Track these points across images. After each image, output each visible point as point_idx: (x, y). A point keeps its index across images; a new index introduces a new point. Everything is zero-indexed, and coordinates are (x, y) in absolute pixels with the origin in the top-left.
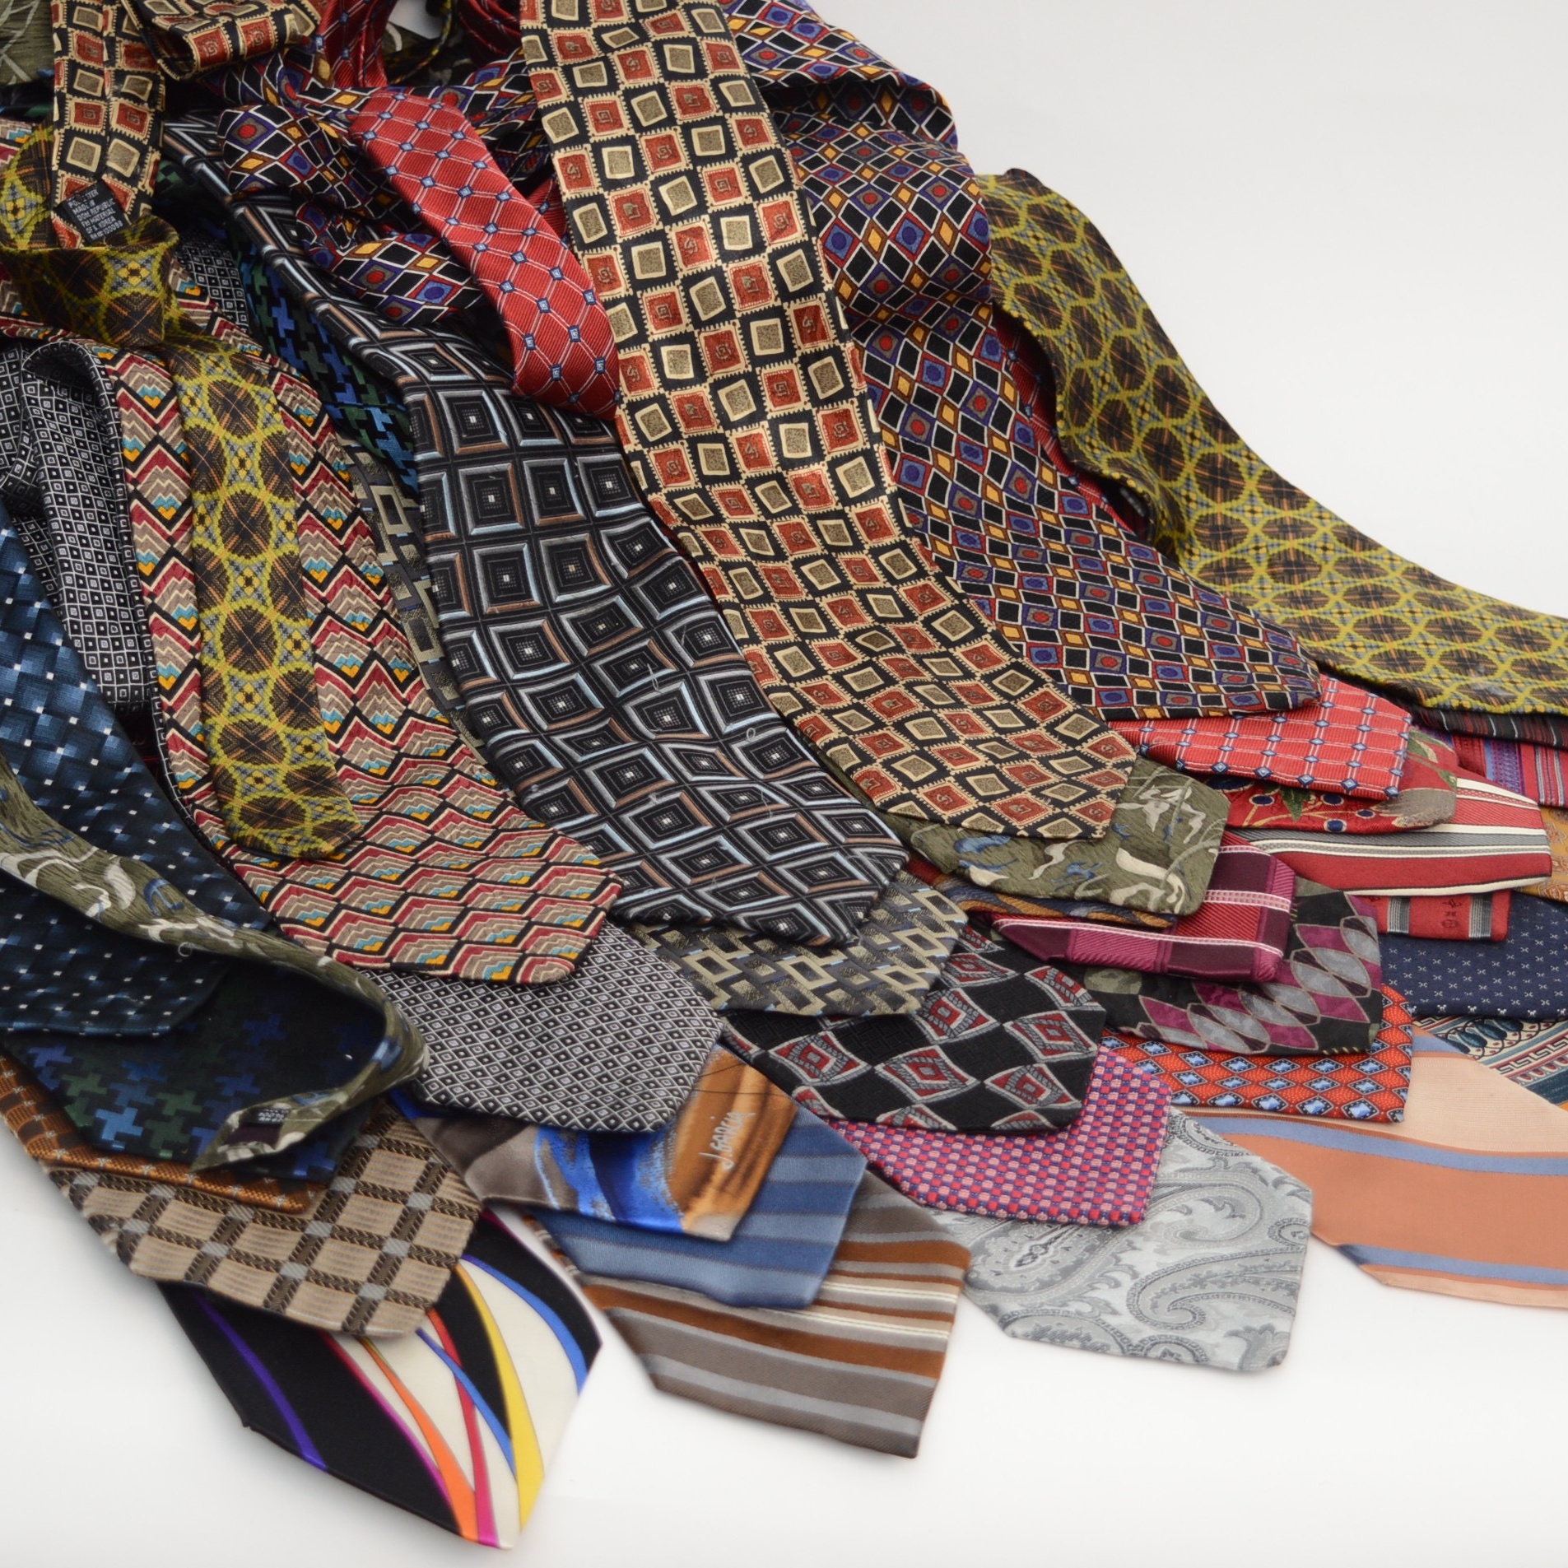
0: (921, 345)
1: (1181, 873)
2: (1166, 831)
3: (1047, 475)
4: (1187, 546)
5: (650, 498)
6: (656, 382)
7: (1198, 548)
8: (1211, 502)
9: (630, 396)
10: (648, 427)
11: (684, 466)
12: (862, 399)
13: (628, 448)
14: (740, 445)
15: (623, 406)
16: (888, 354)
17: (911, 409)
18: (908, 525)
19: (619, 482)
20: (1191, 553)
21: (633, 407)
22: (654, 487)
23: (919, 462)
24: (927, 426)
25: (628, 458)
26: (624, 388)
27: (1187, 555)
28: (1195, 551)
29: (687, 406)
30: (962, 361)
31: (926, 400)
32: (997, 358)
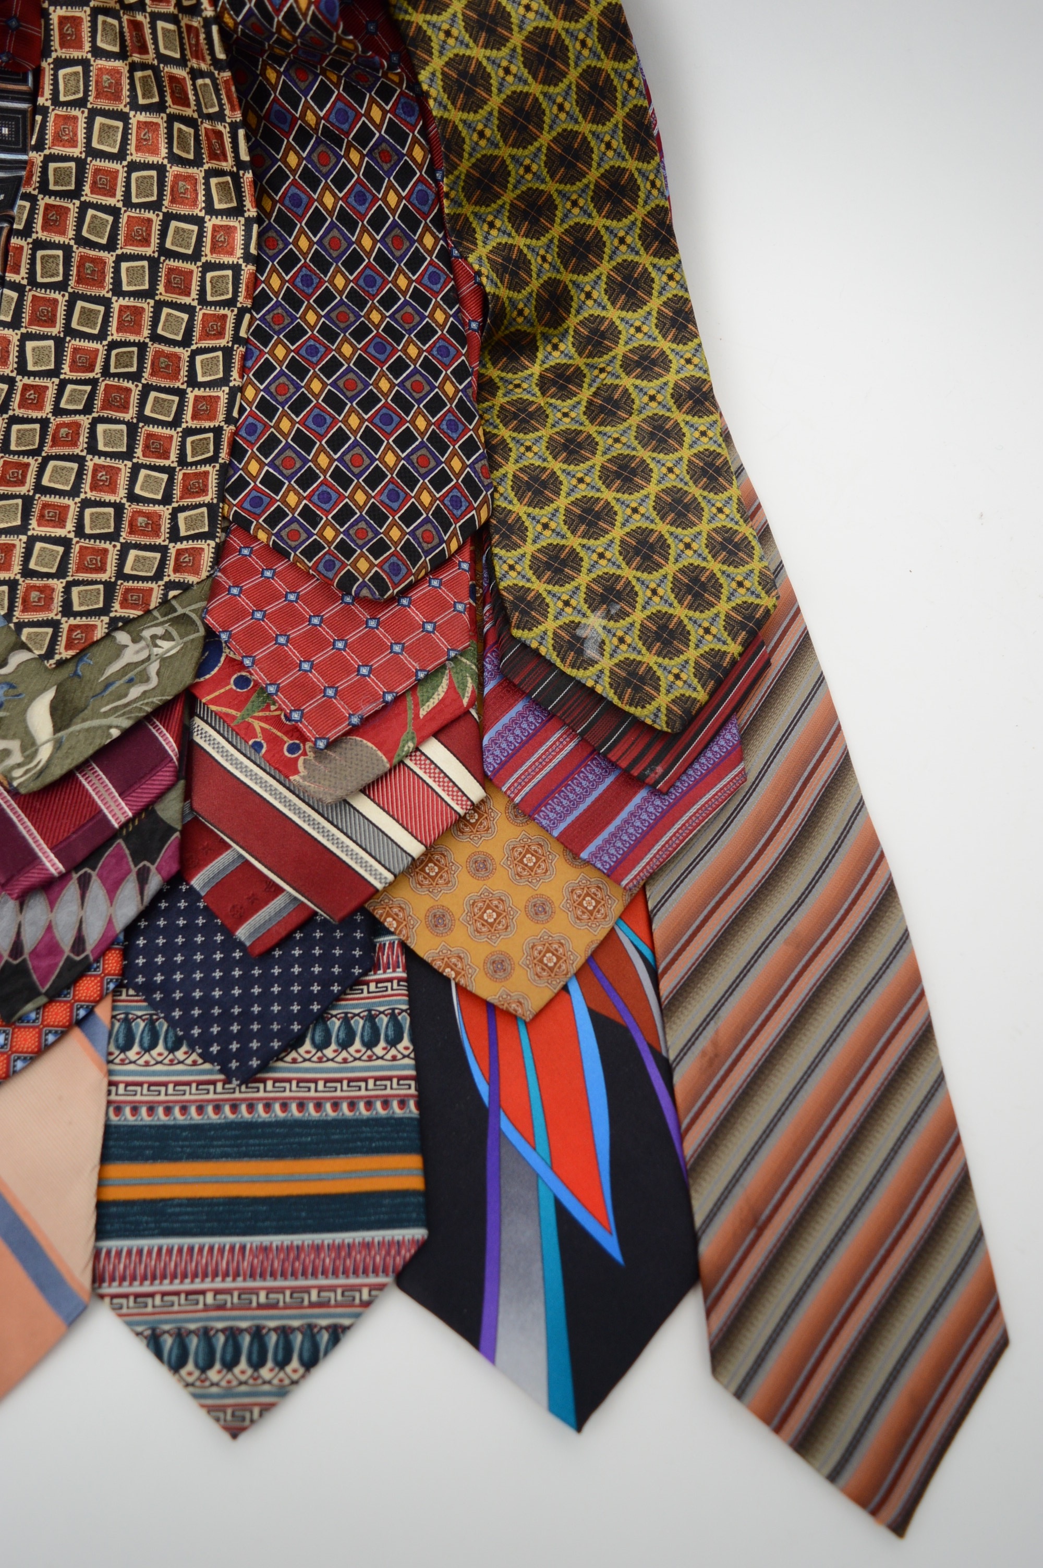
0: (337, 86)
1: (58, 745)
2: (108, 685)
3: (429, 241)
4: (555, 340)
5: (33, 155)
6: (87, 46)
7: (567, 346)
8: (609, 306)
9: (59, 52)
10: (66, 85)
11: (75, 134)
12: (234, 127)
13: (41, 101)
14: (138, 128)
15: (50, 60)
16: (303, 85)
17: (318, 142)
18: (253, 250)
19: (15, 132)
20: (555, 347)
21: (61, 63)
22: (39, 147)
23: (305, 192)
24: (333, 160)
25: (37, 109)
26: (56, 43)
27: (549, 348)
28: (562, 347)
29: (105, 77)
30: (376, 113)
31: (332, 137)
32: (412, 120)
